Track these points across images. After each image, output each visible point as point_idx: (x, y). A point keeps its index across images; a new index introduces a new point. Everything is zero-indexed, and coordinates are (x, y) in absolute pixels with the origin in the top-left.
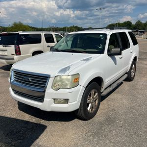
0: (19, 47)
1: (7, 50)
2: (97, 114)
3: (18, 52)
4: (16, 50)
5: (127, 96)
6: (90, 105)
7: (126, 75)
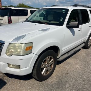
0: (11, 18)
1: (3, 20)
2: (52, 76)
3: (10, 21)
4: (8, 20)
5: (81, 61)
6: (45, 69)
7: (84, 44)
